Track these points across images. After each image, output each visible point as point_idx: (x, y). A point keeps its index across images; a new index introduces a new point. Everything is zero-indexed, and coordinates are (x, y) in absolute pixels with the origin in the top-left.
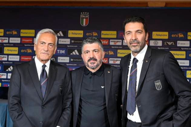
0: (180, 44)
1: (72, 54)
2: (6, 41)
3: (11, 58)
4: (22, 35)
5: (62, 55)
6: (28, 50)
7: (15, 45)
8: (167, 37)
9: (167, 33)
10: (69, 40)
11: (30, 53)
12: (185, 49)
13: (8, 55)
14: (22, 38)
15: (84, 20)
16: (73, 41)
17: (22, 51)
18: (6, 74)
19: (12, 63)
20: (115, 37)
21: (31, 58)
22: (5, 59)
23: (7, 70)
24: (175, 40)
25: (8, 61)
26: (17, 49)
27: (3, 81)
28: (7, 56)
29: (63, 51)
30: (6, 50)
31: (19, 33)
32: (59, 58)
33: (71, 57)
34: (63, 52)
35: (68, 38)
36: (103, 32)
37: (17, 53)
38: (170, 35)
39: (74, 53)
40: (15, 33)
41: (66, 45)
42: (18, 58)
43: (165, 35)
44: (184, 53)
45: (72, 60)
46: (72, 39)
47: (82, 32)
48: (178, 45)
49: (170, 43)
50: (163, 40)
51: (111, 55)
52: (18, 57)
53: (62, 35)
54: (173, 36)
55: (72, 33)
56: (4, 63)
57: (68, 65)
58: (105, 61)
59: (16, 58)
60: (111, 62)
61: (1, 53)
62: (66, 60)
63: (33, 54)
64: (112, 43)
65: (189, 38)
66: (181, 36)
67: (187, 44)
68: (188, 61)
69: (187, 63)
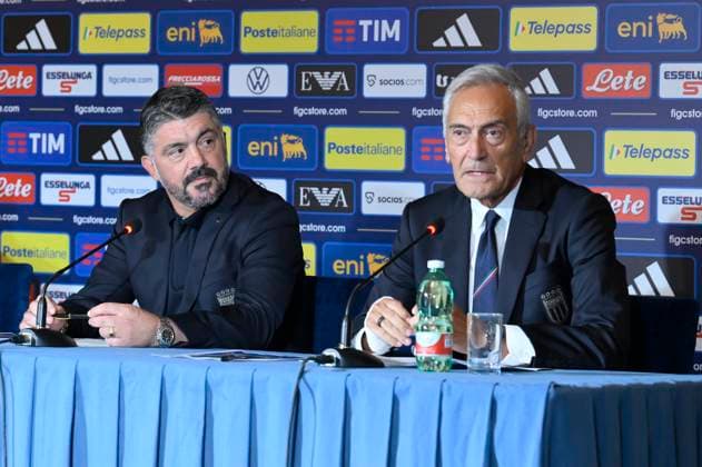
1: (440, 43)
3: (114, 81)
5: (388, 54)
6: (202, 23)
11: (212, 45)
13: (100, 61)
17: (172, 34)
18: (90, 179)
19: (119, 109)
21: (217, 75)
22: (86, 88)
23: (98, 156)
25: (99, 99)
27: (78, 220)
28: (92, 69)
29: (391, 26)
32: (369, 69)
33: (438, 62)
34: (390, 30)
39: (451, 33)
42: (148, 80)
51: (672, 41)
52: (153, 71)
56: (81, 110)
57: (418, 113)
58: (631, 81)
59: (141, 82)
60: (670, 89)
61: (67, 49)
62: (408, 80)
63: (228, 54)
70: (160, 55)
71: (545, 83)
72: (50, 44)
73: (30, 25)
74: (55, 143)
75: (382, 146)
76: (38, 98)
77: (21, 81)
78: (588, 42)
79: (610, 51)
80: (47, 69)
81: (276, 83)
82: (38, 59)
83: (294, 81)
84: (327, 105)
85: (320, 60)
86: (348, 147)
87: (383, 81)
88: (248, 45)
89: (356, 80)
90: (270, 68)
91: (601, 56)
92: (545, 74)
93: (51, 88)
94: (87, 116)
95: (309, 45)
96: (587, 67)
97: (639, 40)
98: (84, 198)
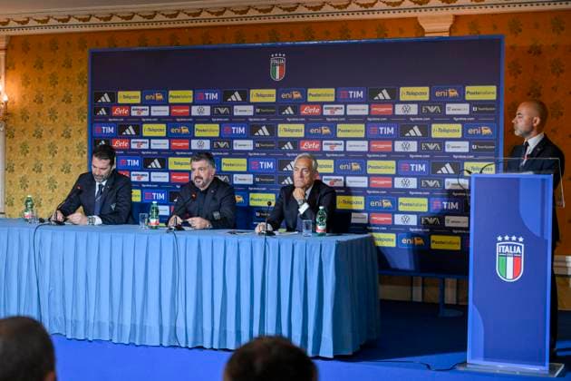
0: (452, 109)
1: (257, 134)
2: (145, 113)
3: (154, 144)
4: (171, 100)
5: (241, 137)
6: (182, 127)
7: (160, 120)
8: (426, 98)
9: (426, 89)
10: (251, 108)
11: (186, 134)
12: (461, 119)
13: (150, 138)
14: (171, 106)
15: (278, 68)
16: (258, 110)
17: (173, 131)
18: (147, 173)
19: (156, 153)
20: (332, 99)
21: (187, 143)
22: (145, 146)
23: (150, 167)
24: (442, 102)
25: (150, 149)
26: (164, 126)
27: (144, 186)
28: (147, 141)
30: (147, 130)
31: (166, 96)
32: (235, 142)
33: (256, 140)
34: (241, 130)
35: (250, 104)
36: (310, 91)
37: (164, 134)
38: (432, 93)
39: (260, 132)
40: (159, 97)
41: (247, 117)
42: (166, 144)
43: (422, 93)
44: (459, 127)
45: (258, 145)
46: (256, 105)
47: (273, 92)
48: (448, 113)
49: (432, 109)
50: (420, 103)
51: (326, 134)
52: (167, 141)
53: (240, 99)
54: (438, 94)
55: (257, 95)
56: (143, 153)
57: (251, 154)
58: (314, 146)
59: (164, 145)
60: (326, 148)
61: (139, 134)
62: (247, 145)
63: (191, 136)
64: (326, 112)
65: (468, 97)
66: (453, 93)
67: (464, 109)
68: (467, 143)
69: (464, 147)
70: (169, 136)
71: (289, 146)
72: (133, 133)
73: (127, 127)
74: (136, 163)
75: (241, 164)
76: (130, 149)
77: (124, 144)
78: (302, 135)
79: (308, 137)
80: (132, 140)
81: (206, 145)
82: (129, 138)
83: (212, 145)
84: (222, 152)
85: (220, 138)
86: (229, 164)
87: (240, 145)
88: (197, 134)
89: (231, 144)
90: (204, 141)
91: (304, 139)
92: (289, 143)
93: (134, 146)
94: (146, 155)
95: (217, 134)
96: (301, 142)
97: (317, 134)
98: (145, 179)
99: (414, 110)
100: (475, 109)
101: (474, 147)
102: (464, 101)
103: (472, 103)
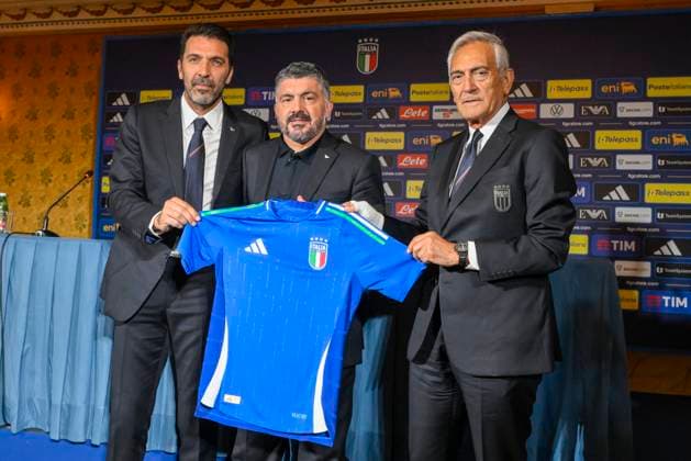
0: (625, 110)
8: (588, 94)
9: (587, 83)
12: (640, 123)
15: (368, 57)
16: (338, 114)
20: (446, 98)
24: (612, 101)
36: (414, 87)
38: (595, 88)
43: (582, 88)
44: (637, 134)
46: (336, 106)
47: (361, 89)
48: (620, 115)
49: (596, 110)
50: (578, 103)
54: (604, 89)
55: (337, 94)
58: (419, 162)
64: (437, 116)
65: (651, 93)
66: (628, 88)
67: (645, 110)
68: (649, 158)
69: (645, 163)
78: (400, 146)
79: (410, 149)
91: (405, 152)
92: (382, 158)
96: (400, 156)
99: (568, 111)
100: (662, 109)
101: (661, 162)
102: (646, 99)
103: (657, 101)
